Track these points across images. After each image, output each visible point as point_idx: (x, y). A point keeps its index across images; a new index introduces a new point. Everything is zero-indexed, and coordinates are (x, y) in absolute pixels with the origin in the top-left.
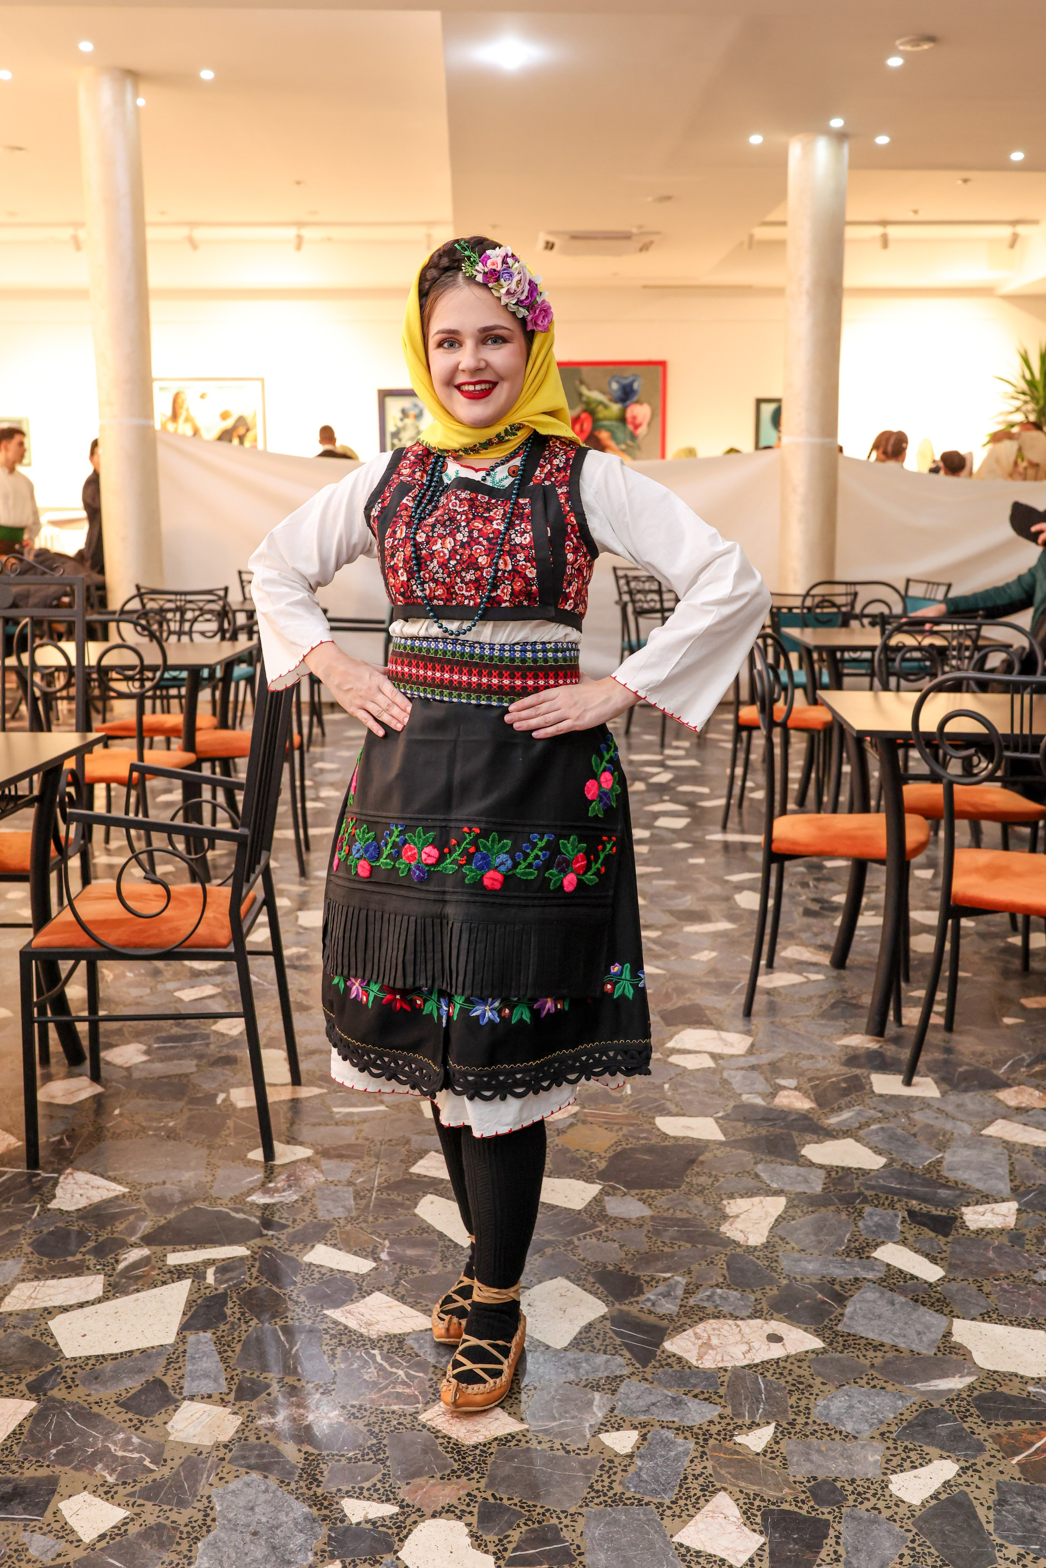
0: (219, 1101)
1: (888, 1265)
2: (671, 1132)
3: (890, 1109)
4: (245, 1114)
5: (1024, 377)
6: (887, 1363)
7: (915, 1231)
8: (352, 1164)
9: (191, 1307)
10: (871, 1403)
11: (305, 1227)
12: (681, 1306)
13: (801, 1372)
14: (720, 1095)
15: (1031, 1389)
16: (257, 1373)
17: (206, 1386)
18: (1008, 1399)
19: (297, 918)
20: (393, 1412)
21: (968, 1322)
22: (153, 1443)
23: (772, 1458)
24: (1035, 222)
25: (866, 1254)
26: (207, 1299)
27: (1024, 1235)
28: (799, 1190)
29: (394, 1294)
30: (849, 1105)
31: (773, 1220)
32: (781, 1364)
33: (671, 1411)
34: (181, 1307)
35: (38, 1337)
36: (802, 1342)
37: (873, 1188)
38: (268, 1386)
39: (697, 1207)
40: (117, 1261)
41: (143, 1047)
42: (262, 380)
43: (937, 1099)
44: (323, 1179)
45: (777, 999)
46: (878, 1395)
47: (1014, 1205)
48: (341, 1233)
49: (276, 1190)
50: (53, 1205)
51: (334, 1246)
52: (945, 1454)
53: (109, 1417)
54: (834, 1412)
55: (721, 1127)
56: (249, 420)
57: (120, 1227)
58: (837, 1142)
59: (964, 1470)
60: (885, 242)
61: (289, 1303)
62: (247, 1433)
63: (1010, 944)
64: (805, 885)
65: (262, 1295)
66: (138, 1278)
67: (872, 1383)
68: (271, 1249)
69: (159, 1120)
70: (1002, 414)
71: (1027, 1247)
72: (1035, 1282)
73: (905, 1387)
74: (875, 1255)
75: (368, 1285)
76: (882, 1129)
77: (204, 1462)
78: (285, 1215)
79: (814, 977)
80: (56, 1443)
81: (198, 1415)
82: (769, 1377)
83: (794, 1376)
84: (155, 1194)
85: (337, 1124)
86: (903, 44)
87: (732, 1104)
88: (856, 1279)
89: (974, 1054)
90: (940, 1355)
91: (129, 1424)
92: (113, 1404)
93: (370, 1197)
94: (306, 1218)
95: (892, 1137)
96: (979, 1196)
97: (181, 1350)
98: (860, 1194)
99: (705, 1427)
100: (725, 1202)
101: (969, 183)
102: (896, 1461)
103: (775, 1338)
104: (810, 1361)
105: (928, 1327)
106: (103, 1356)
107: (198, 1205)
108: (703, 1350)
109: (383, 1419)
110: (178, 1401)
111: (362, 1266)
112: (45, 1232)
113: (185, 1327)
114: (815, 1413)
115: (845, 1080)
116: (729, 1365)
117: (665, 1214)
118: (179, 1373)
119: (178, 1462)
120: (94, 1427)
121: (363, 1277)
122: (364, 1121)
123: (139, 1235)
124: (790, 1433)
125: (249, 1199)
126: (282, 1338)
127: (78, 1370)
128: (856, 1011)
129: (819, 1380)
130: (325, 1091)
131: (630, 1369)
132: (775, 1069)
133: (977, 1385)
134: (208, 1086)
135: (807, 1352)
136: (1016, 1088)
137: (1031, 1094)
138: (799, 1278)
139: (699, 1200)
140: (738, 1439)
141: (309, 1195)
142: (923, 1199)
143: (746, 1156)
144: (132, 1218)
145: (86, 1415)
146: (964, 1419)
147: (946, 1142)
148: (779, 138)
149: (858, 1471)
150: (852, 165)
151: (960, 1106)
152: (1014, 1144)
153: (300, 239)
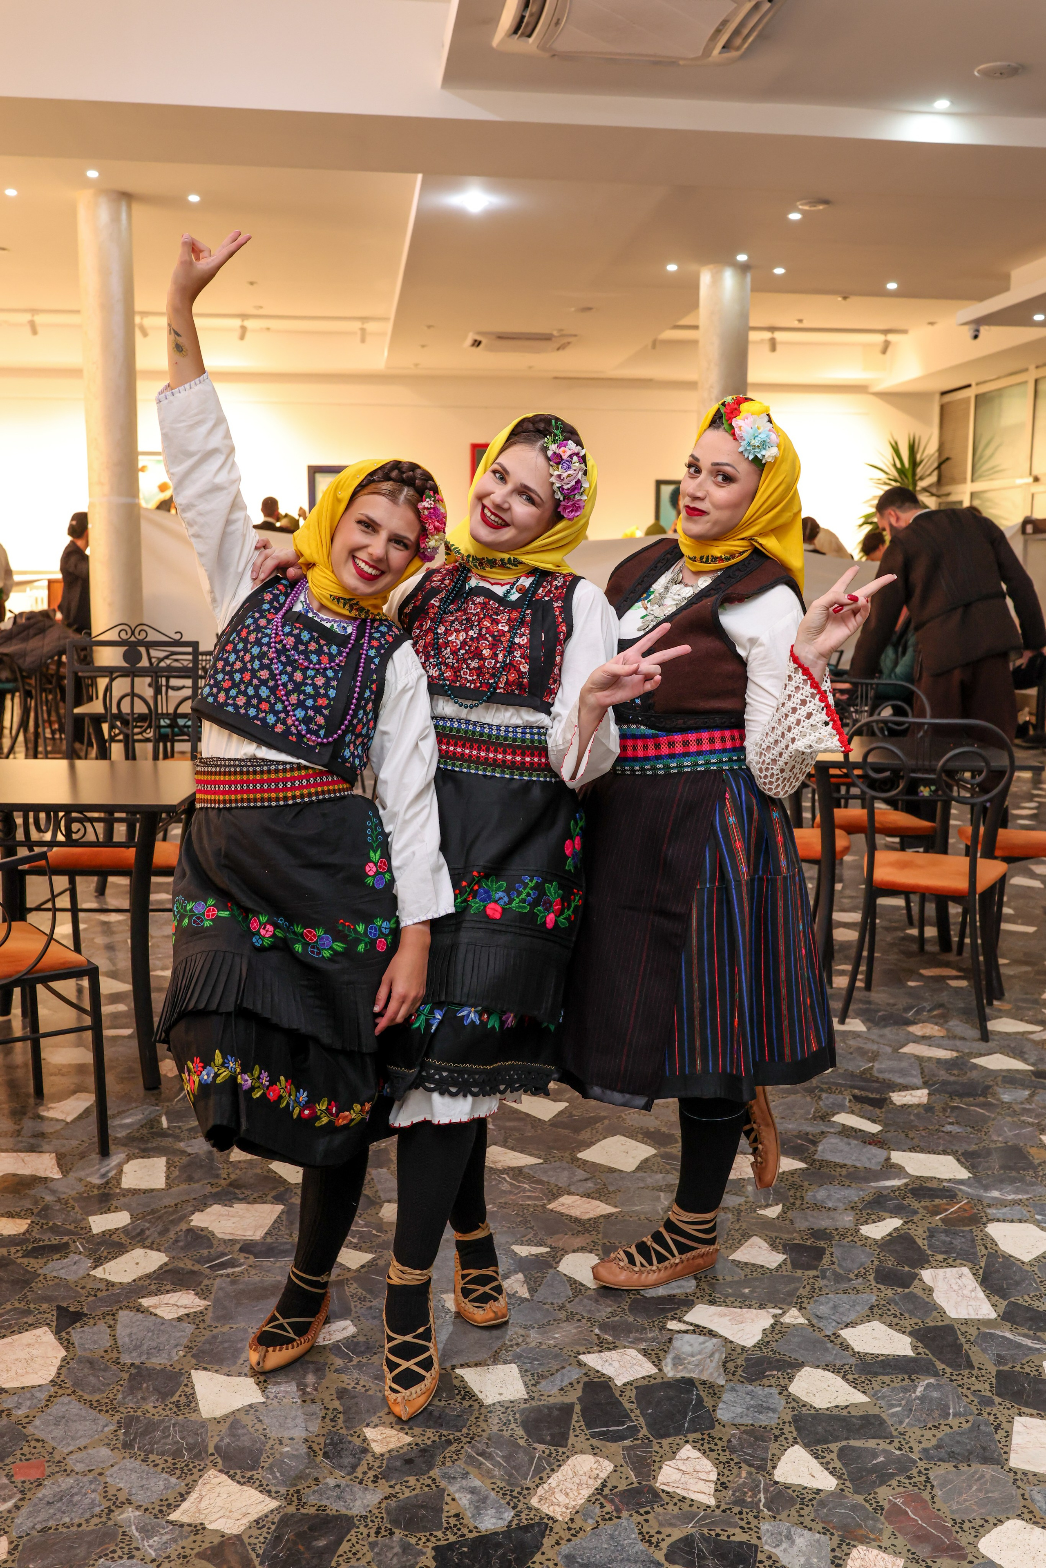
1: (844, 1124)
5: (895, 465)
6: (850, 1173)
7: (859, 1106)
10: (842, 1193)
13: (795, 1179)
15: (945, 1184)
18: (931, 1189)
21: (901, 1153)
23: (783, 1220)
24: (904, 332)
25: (828, 1119)
27: (934, 1107)
36: (793, 1163)
37: (826, 1083)
43: (864, 1032)
46: (847, 1189)
47: (925, 1091)
52: (894, 1216)
54: (819, 1198)
59: (906, 1223)
60: (773, 345)
67: (842, 1184)
71: (936, 1113)
72: (942, 1132)
73: (864, 1185)
74: (833, 1119)
83: (790, 1181)
86: (802, 204)
88: (823, 1132)
89: (888, 1004)
90: (884, 1169)
96: (900, 1087)
98: (817, 1087)
102: (862, 1220)
104: (799, 1174)
105: (875, 1156)
109: (523, 1209)
114: (807, 1198)
124: (793, 1208)
129: (807, 1183)
133: (910, 1183)
135: (796, 1169)
136: (920, 1025)
137: (932, 1028)
140: (760, 1212)
142: (862, 1089)
146: (903, 1199)
147: (875, 1057)
148: (692, 267)
149: (840, 1225)
150: (753, 290)
151: (881, 1036)
152: (923, 1057)
153: (244, 329)
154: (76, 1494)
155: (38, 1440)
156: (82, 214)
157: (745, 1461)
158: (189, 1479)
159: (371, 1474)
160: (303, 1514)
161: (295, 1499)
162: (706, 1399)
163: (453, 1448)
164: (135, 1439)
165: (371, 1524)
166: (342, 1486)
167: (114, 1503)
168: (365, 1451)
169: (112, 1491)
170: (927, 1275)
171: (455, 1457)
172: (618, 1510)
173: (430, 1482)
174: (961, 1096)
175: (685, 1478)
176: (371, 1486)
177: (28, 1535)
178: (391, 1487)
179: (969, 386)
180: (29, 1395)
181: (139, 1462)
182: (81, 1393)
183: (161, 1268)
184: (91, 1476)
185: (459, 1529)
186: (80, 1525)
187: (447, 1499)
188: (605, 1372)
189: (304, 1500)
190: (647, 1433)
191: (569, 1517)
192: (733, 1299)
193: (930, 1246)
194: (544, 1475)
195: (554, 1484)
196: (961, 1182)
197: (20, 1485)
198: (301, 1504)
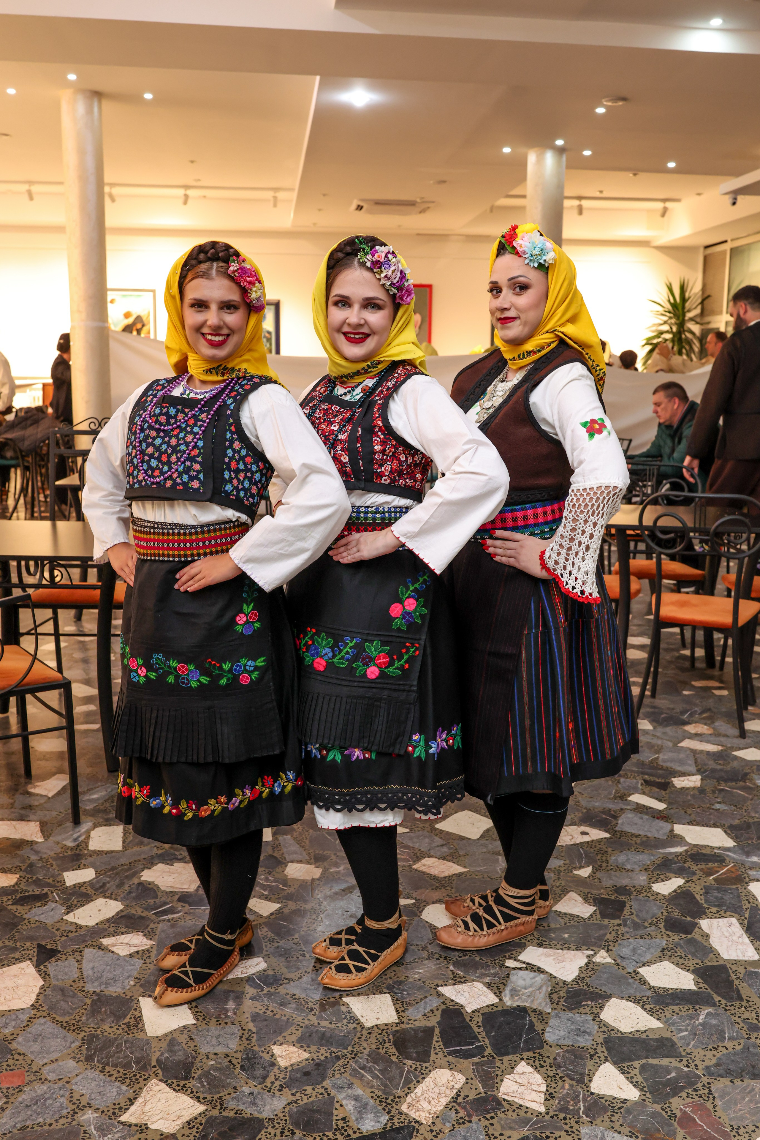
1: (637, 803)
5: (669, 301)
6: (643, 842)
7: (648, 789)
10: (638, 858)
13: (601, 846)
15: (716, 851)
16: (322, 852)
17: (297, 857)
18: (705, 855)
21: (682, 826)
22: (281, 879)
23: (593, 879)
24: (678, 200)
25: (625, 798)
27: (706, 789)
32: (590, 843)
36: (599, 835)
42: (154, 291)
43: (651, 730)
46: (641, 854)
47: (699, 777)
52: (677, 876)
54: (620, 861)
56: (144, 319)
59: (687, 882)
60: (580, 210)
67: (637, 850)
70: (654, 325)
71: (707, 795)
72: (713, 809)
73: (654, 851)
74: (629, 799)
77: (310, 885)
81: (298, 868)
82: (586, 848)
83: (598, 848)
86: (606, 101)
88: (622, 809)
89: (669, 709)
90: (669, 839)
91: (264, 872)
96: (680, 773)
97: (277, 843)
99: (557, 868)
101: (637, 178)
102: (654, 879)
103: (584, 833)
104: (604, 842)
105: (662, 828)
110: (285, 863)
113: (275, 834)
114: (611, 862)
116: (564, 844)
118: (281, 852)
119: (296, 886)
124: (600, 869)
129: (610, 849)
133: (689, 850)
135: (602, 839)
136: (694, 725)
137: (702, 727)
138: (591, 809)
140: (575, 872)
142: (650, 775)
146: (684, 863)
147: (659, 750)
148: (522, 150)
149: (636, 883)
150: (567, 167)
151: (664, 733)
152: (696, 750)
153: (186, 197)
154: (49, 1099)
155: (20, 1054)
156: (65, 107)
157: (568, 1076)
158: (136, 1087)
159: (277, 1083)
160: (224, 1117)
161: (218, 1104)
162: (536, 1024)
163: (341, 1062)
164: (95, 1053)
165: (277, 1126)
166: (255, 1093)
167: (78, 1106)
168: (273, 1064)
169: (76, 1096)
170: (704, 924)
171: (343, 1070)
172: (470, 1116)
173: (322, 1091)
174: (726, 781)
175: (522, 1088)
176: (278, 1094)
177: (10, 1132)
178: (293, 1094)
179: (726, 241)
180: (14, 1017)
181: (97, 1072)
182: (54, 1016)
183: (118, 913)
184: (60, 1084)
185: (346, 1130)
186: (51, 1125)
187: (337, 1105)
188: (458, 1001)
189: (225, 1105)
190: (491, 1052)
191: (431, 1121)
192: (556, 943)
193: (706, 901)
194: (412, 1086)
195: (419, 1094)
196: (728, 849)
197: (5, 1091)
198: (223, 1108)
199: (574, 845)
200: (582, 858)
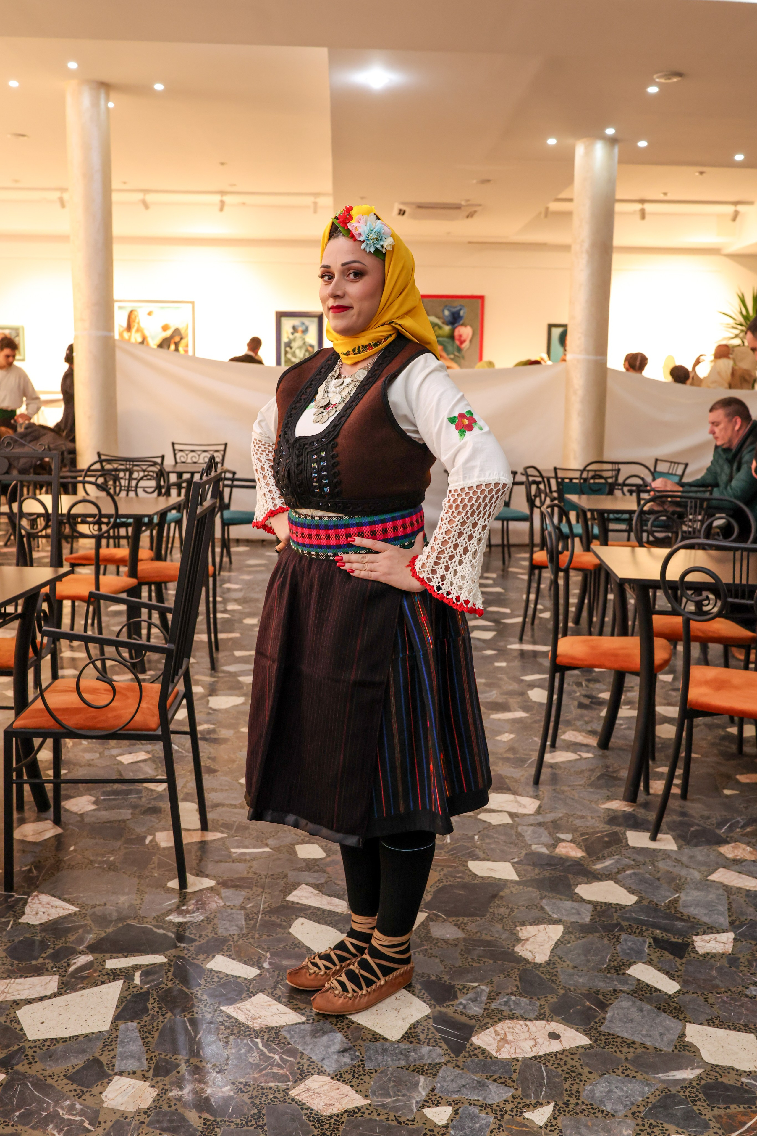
0: (147, 842)
1: (639, 980)
2: (479, 873)
3: (640, 858)
4: (166, 852)
5: (741, 313)
6: (637, 1057)
7: (658, 954)
8: (243, 893)
9: (123, 1002)
10: (625, 1089)
11: (208, 941)
12: (485, 1009)
13: (574, 1063)
14: (516, 845)
15: (744, 1080)
16: (170, 1055)
17: (131, 1065)
18: (726, 1087)
19: (208, 702)
20: (270, 1088)
21: (697, 1027)
22: (91, 1109)
23: (551, 1131)
24: (750, 203)
25: (623, 971)
26: (136, 996)
27: (739, 958)
28: (573, 920)
29: (272, 995)
30: (610, 855)
31: (554, 943)
32: (559, 1056)
33: (477, 1091)
34: (115, 1002)
35: (8, 1023)
36: (575, 1040)
37: (627, 919)
38: (178, 1066)
39: (498, 931)
40: (69, 965)
41: (93, 799)
42: (193, 303)
43: (675, 851)
44: (222, 904)
45: (558, 772)
46: (630, 1082)
47: (731, 935)
48: (235, 946)
49: (188, 912)
50: (23, 920)
51: (229, 956)
52: (680, 1130)
53: (59, 1088)
54: (597, 1095)
55: (516, 869)
56: (183, 332)
57: (72, 938)
58: (601, 883)
60: (643, 215)
61: (195, 1000)
62: (161, 1103)
63: (729, 732)
64: (579, 684)
65: (175, 993)
66: (84, 978)
67: (626, 1073)
68: (183, 958)
69: (103, 855)
71: (741, 968)
72: (746, 996)
73: (651, 1077)
74: (628, 972)
75: (254, 987)
76: (634, 873)
77: (129, 1124)
78: (194, 932)
79: (585, 755)
80: (19, 1108)
81: (125, 1087)
82: (550, 1067)
83: (568, 1066)
84: (98, 913)
85: (233, 861)
86: (659, 77)
87: (524, 852)
88: (615, 991)
89: (702, 817)
90: (676, 1051)
91: (73, 1093)
92: (62, 1077)
93: (257, 919)
94: (209, 934)
95: (642, 880)
96: (705, 928)
97: (114, 1035)
98: (618, 924)
99: (502, 1105)
100: (518, 928)
101: (704, 175)
103: (554, 1036)
104: (580, 1054)
105: (668, 1030)
106: (56, 1039)
107: (131, 922)
108: (501, 1044)
109: (263, 1094)
110: (110, 1076)
111: (250, 972)
112: (16, 941)
113: (117, 1018)
114: (584, 1094)
115: (607, 835)
116: (520, 1056)
117: (474, 937)
118: (112, 1054)
119: (109, 1124)
120: (47, 1096)
121: (250, 981)
122: (254, 860)
123: (85, 945)
124: (565, 1111)
125: (167, 918)
126: (189, 1028)
127: (37, 1049)
128: (616, 782)
129: (587, 1069)
130: (225, 835)
131: (447, 1058)
132: (556, 826)
133: (704, 1076)
134: (139, 830)
135: (578, 1047)
136: (733, 844)
137: (744, 849)
138: (572, 989)
139: (499, 927)
140: (527, 1115)
141: (212, 916)
142: (664, 929)
143: (535, 893)
144: (80, 931)
145: (41, 1085)
146: (694, 1103)
147: (682, 885)
148: (569, 141)
150: (621, 162)
151: (692, 857)
152: (731, 888)
153: (223, 203)
199: (535, 1058)
200: (542, 1085)
